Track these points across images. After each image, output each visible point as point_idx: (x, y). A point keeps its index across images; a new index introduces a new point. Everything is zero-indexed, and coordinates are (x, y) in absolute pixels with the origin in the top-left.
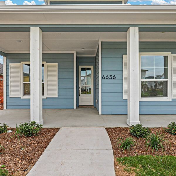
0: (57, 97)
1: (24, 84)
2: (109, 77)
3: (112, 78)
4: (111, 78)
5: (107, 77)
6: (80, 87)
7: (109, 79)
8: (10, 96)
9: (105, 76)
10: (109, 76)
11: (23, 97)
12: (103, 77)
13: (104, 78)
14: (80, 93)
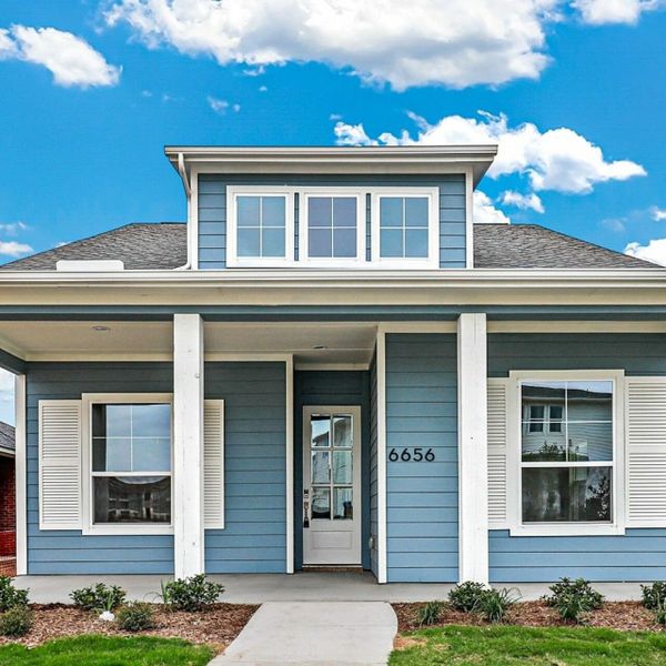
0: (223, 527)
1: (95, 478)
2: (413, 456)
3: (424, 459)
4: (418, 457)
5: (404, 453)
6: (307, 492)
7: (412, 460)
8: (43, 526)
9: (399, 452)
10: (411, 451)
11: (90, 529)
12: (392, 453)
13: (393, 457)
14: (309, 516)
